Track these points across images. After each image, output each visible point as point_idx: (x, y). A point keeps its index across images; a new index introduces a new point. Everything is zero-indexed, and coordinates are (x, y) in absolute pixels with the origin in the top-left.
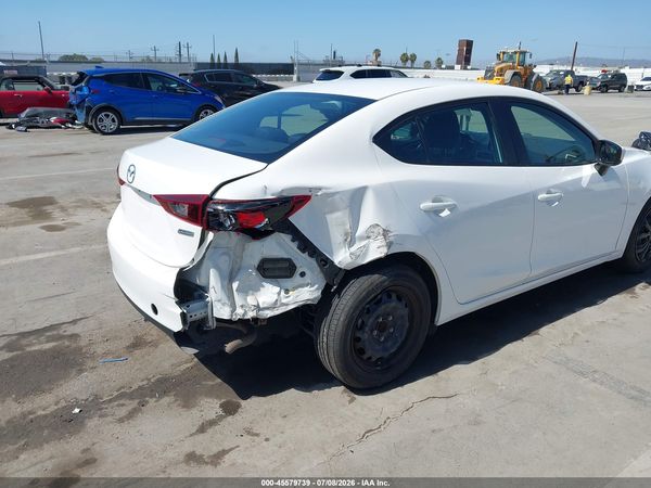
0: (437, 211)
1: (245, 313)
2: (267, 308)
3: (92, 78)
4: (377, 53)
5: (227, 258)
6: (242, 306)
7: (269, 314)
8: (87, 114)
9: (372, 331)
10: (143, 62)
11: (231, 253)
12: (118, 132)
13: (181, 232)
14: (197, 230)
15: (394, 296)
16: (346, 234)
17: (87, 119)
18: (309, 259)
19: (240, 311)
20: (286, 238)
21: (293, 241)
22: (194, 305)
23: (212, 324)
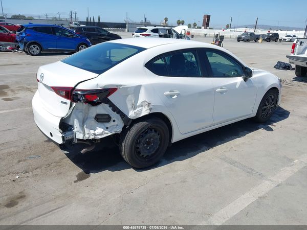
0: (171, 96)
1: (89, 137)
2: (99, 135)
3: (27, 28)
4: (166, 20)
5: (81, 113)
6: (88, 134)
7: (100, 137)
8: (25, 46)
9: (144, 144)
10: (53, 20)
11: (83, 112)
12: (40, 54)
13: (62, 102)
14: (69, 102)
15: (153, 130)
16: (133, 105)
17: (24, 48)
18: (117, 114)
19: (87, 136)
20: (107, 106)
21: (110, 107)
22: (67, 133)
23: (76, 141)
